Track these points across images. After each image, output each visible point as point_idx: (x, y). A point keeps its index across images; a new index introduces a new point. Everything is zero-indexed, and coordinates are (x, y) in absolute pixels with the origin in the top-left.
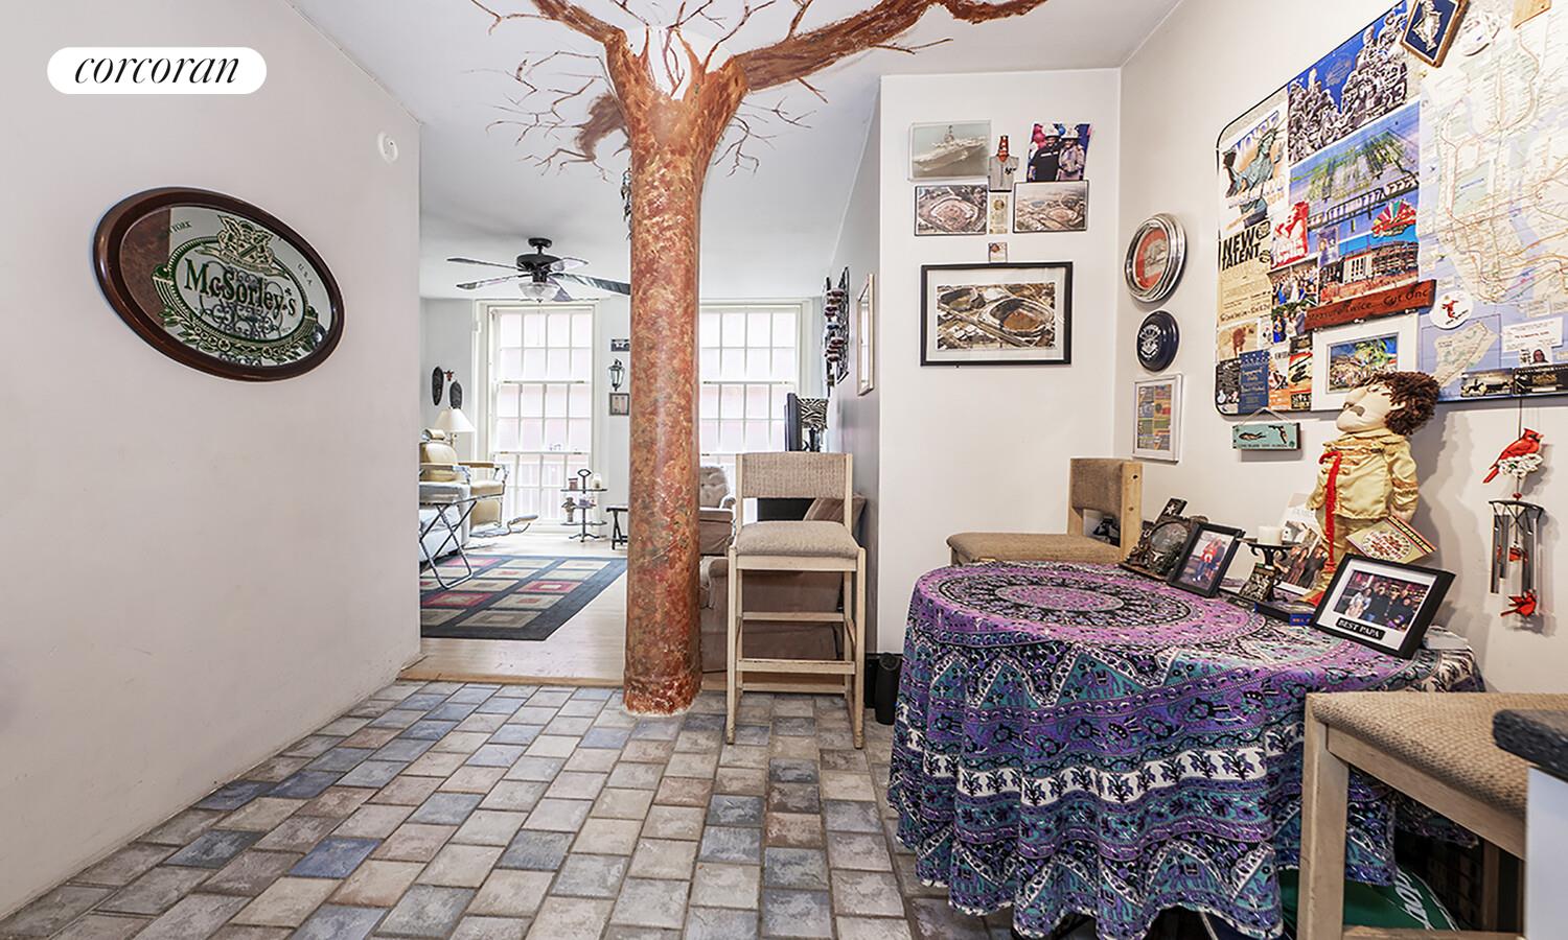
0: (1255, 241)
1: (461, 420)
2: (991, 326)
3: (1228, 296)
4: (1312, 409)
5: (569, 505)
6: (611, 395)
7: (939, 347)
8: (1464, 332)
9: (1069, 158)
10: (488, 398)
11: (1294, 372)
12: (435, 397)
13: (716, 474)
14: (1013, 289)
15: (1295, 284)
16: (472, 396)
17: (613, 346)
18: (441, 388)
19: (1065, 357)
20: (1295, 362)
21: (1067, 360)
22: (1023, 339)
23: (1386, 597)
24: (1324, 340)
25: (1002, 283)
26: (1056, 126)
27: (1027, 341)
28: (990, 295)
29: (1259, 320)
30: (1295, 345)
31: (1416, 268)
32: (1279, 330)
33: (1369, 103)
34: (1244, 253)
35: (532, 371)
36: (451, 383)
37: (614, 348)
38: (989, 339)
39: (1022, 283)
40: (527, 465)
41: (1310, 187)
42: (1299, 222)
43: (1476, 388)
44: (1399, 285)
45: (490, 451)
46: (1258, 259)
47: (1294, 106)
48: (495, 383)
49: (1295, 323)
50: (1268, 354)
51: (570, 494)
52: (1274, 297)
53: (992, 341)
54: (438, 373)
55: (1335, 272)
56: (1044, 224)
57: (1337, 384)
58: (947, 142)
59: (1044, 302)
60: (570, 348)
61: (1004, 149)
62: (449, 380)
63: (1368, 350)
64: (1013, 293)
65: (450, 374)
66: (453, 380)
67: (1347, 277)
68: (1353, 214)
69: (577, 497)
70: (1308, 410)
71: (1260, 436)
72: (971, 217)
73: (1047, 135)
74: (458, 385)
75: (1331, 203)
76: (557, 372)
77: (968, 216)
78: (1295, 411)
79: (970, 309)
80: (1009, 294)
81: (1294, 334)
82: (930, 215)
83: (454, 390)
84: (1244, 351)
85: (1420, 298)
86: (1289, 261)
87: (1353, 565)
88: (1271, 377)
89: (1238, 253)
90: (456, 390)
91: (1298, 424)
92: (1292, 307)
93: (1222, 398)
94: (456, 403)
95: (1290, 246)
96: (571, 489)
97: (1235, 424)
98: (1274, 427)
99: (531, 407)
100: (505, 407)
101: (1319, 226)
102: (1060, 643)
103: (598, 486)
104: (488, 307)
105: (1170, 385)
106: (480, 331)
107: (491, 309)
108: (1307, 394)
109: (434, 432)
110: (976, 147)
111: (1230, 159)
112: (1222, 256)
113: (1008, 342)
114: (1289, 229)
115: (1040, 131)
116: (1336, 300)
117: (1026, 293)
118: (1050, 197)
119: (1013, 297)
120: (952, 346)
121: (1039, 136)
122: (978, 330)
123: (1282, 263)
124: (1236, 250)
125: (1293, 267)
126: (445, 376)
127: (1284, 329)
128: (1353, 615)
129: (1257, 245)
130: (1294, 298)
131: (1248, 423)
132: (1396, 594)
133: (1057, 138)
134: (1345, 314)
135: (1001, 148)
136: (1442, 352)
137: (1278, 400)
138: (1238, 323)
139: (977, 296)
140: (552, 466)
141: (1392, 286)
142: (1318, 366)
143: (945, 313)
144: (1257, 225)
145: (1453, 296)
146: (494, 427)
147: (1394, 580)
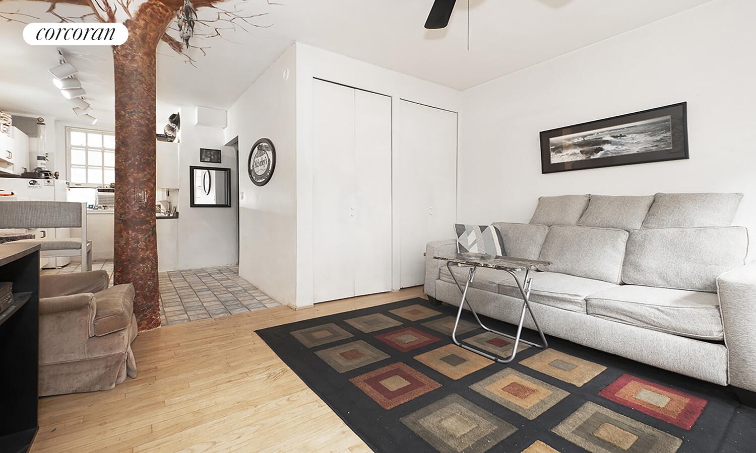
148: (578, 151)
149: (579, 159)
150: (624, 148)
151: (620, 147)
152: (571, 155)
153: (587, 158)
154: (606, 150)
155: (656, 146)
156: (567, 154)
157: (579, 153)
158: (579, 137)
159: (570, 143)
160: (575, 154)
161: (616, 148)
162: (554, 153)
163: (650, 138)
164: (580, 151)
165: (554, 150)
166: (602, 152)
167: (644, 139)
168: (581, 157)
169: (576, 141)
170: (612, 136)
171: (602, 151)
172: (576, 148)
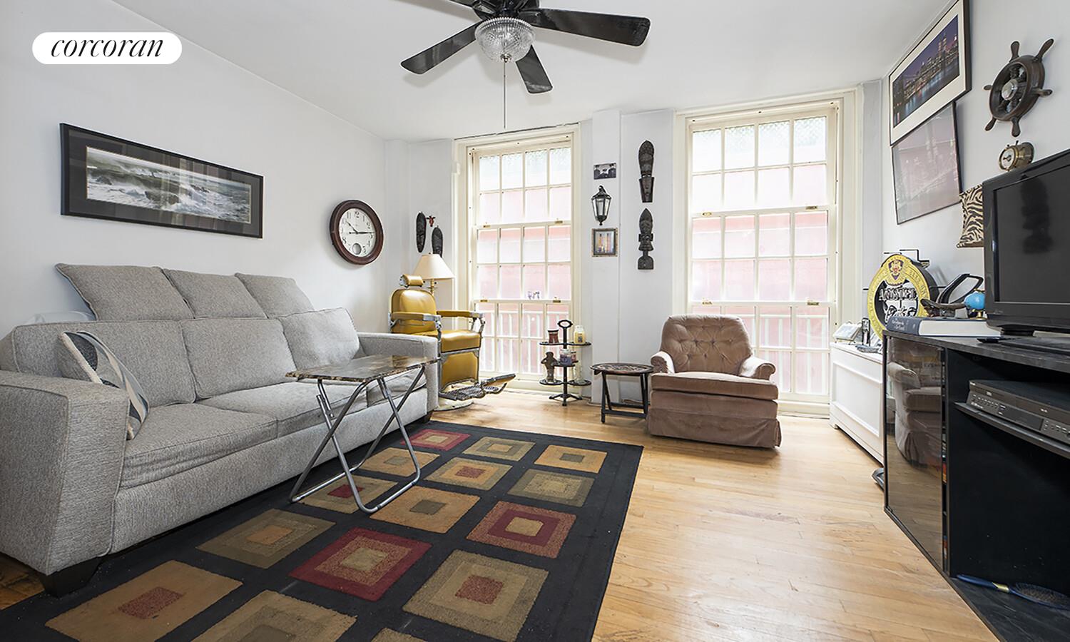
1: (439, 267)
5: (550, 362)
6: (595, 231)
10: (470, 244)
12: (418, 243)
13: (731, 328)
16: (453, 242)
17: (596, 172)
18: (424, 234)
35: (510, 214)
36: (433, 228)
37: (598, 176)
40: (508, 314)
45: (470, 300)
48: (475, 228)
51: (549, 349)
54: (421, 219)
60: (549, 187)
62: (431, 226)
65: (432, 219)
66: (435, 226)
69: (558, 352)
74: (439, 230)
76: (536, 213)
83: (435, 236)
90: (437, 234)
94: (438, 249)
96: (550, 343)
99: (510, 253)
100: (485, 253)
103: (580, 340)
104: (467, 147)
106: (459, 172)
107: (470, 149)
109: (411, 278)
126: (428, 221)
140: (532, 316)
146: (474, 275)
148: (141, 190)
149: (142, 204)
150: (206, 208)
151: (201, 204)
152: (129, 193)
153: (156, 207)
154: (184, 203)
155: (237, 216)
156: (120, 190)
157: (143, 195)
158: (145, 167)
159: (129, 171)
160: (135, 194)
161: (197, 204)
162: (94, 180)
163: (232, 204)
164: (146, 192)
165: (94, 173)
166: (179, 204)
167: (226, 203)
168: (145, 203)
169: (139, 172)
170: (192, 186)
171: (178, 202)
172: (138, 185)
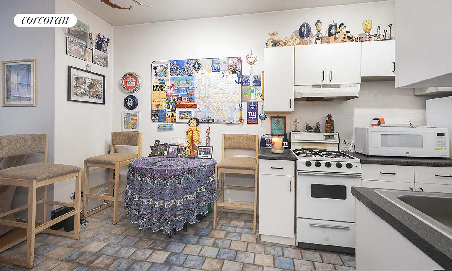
0: (162, 88)
2: (87, 90)
3: (155, 97)
4: (176, 122)
7: (74, 95)
8: (201, 112)
9: (104, 46)
11: (172, 115)
14: (93, 80)
15: (172, 99)
19: (103, 102)
20: (172, 113)
21: (104, 103)
22: (95, 96)
23: (206, 151)
24: (178, 110)
25: (90, 78)
26: (103, 36)
27: (96, 97)
28: (87, 81)
29: (163, 104)
30: (172, 110)
31: (194, 102)
32: (168, 106)
33: (187, 73)
34: (159, 89)
38: (87, 95)
39: (95, 79)
41: (175, 82)
42: (173, 87)
43: (203, 121)
44: (192, 103)
46: (163, 91)
47: (171, 65)
49: (172, 106)
50: (166, 111)
52: (167, 100)
53: (88, 95)
55: (180, 98)
56: (99, 63)
57: (180, 118)
58: (79, 27)
59: (99, 86)
61: (91, 36)
63: (187, 113)
64: (93, 81)
67: (182, 100)
68: (183, 90)
70: (175, 122)
71: (164, 126)
72: (82, 54)
73: (101, 37)
75: (179, 86)
77: (82, 53)
78: (172, 122)
79: (82, 84)
80: (92, 82)
81: (172, 108)
82: (71, 49)
84: (159, 109)
85: (195, 106)
86: (170, 94)
87: (199, 148)
88: (167, 115)
89: (158, 89)
91: (173, 125)
92: (171, 103)
93: (153, 118)
95: (170, 91)
97: (158, 124)
98: (168, 125)
101: (177, 89)
102: (195, 167)
105: (137, 114)
108: (175, 119)
110: (85, 32)
111: (155, 69)
112: (153, 88)
113: (92, 96)
114: (171, 88)
115: (99, 35)
116: (180, 103)
117: (96, 82)
118: (100, 55)
119: (93, 83)
120: (77, 95)
121: (99, 36)
122: (84, 91)
123: (169, 94)
124: (157, 88)
125: (172, 95)
127: (169, 106)
128: (202, 155)
129: (163, 89)
130: (172, 101)
131: (161, 124)
132: (207, 151)
133: (103, 39)
134: (183, 106)
135: (90, 35)
136: (198, 115)
137: (168, 120)
138: (158, 103)
139: (84, 80)
141: (190, 104)
142: (177, 115)
143: (76, 84)
144: (163, 85)
145: (200, 107)
147: (206, 149)
